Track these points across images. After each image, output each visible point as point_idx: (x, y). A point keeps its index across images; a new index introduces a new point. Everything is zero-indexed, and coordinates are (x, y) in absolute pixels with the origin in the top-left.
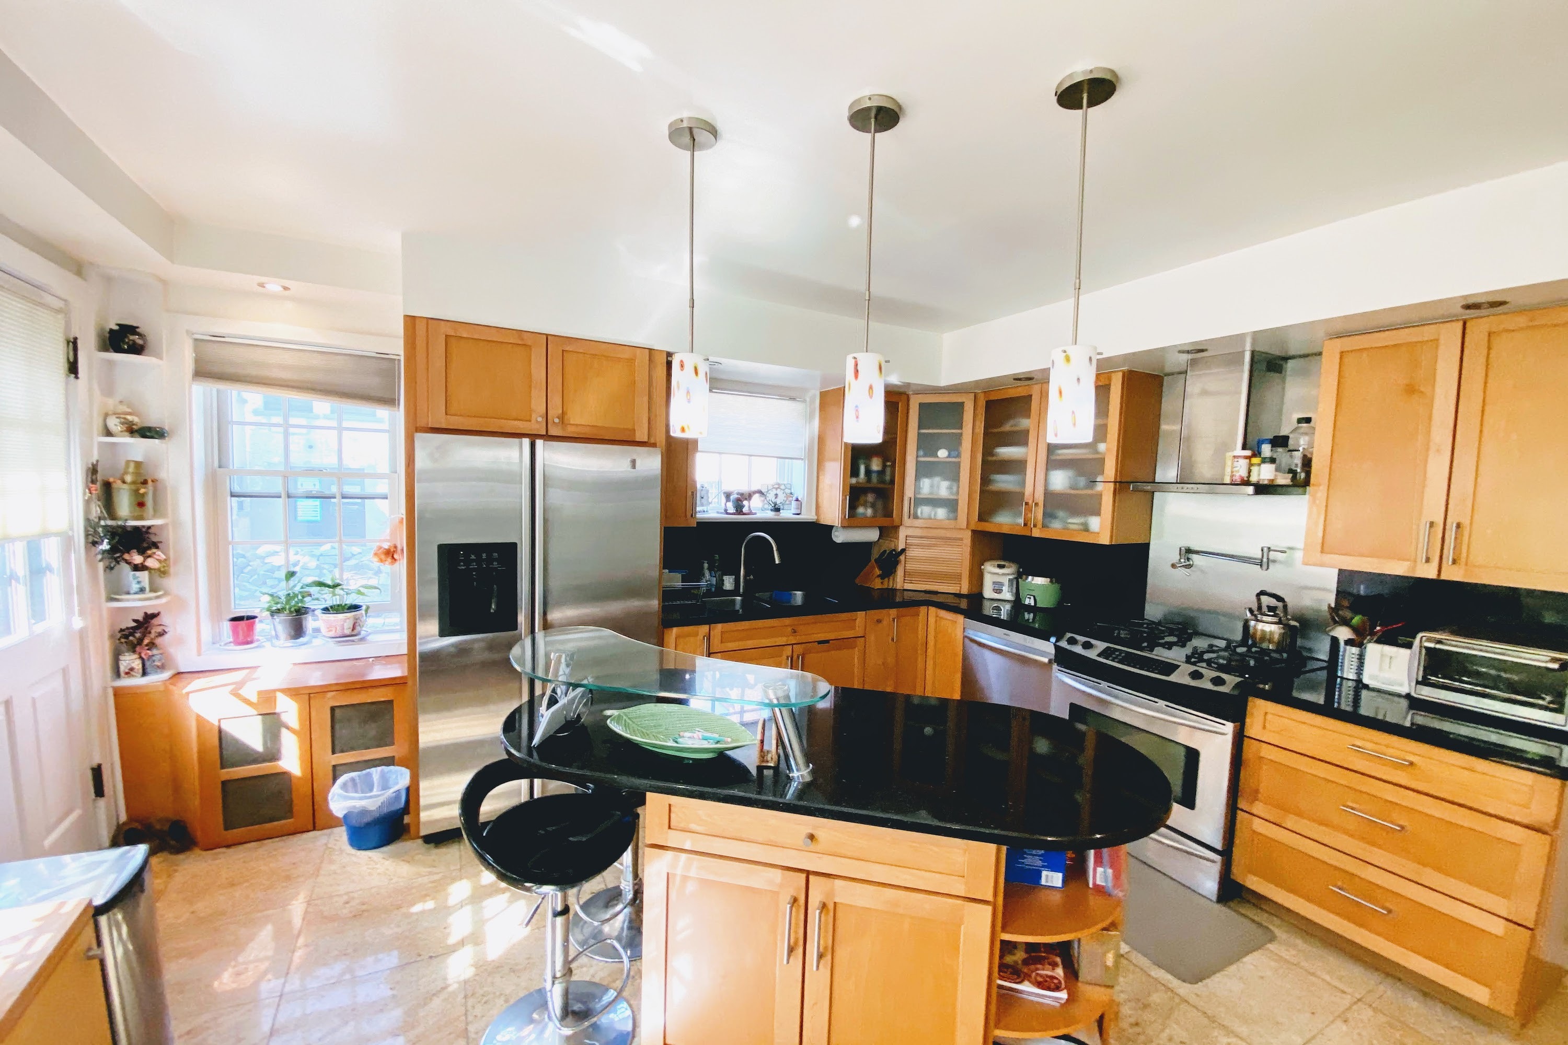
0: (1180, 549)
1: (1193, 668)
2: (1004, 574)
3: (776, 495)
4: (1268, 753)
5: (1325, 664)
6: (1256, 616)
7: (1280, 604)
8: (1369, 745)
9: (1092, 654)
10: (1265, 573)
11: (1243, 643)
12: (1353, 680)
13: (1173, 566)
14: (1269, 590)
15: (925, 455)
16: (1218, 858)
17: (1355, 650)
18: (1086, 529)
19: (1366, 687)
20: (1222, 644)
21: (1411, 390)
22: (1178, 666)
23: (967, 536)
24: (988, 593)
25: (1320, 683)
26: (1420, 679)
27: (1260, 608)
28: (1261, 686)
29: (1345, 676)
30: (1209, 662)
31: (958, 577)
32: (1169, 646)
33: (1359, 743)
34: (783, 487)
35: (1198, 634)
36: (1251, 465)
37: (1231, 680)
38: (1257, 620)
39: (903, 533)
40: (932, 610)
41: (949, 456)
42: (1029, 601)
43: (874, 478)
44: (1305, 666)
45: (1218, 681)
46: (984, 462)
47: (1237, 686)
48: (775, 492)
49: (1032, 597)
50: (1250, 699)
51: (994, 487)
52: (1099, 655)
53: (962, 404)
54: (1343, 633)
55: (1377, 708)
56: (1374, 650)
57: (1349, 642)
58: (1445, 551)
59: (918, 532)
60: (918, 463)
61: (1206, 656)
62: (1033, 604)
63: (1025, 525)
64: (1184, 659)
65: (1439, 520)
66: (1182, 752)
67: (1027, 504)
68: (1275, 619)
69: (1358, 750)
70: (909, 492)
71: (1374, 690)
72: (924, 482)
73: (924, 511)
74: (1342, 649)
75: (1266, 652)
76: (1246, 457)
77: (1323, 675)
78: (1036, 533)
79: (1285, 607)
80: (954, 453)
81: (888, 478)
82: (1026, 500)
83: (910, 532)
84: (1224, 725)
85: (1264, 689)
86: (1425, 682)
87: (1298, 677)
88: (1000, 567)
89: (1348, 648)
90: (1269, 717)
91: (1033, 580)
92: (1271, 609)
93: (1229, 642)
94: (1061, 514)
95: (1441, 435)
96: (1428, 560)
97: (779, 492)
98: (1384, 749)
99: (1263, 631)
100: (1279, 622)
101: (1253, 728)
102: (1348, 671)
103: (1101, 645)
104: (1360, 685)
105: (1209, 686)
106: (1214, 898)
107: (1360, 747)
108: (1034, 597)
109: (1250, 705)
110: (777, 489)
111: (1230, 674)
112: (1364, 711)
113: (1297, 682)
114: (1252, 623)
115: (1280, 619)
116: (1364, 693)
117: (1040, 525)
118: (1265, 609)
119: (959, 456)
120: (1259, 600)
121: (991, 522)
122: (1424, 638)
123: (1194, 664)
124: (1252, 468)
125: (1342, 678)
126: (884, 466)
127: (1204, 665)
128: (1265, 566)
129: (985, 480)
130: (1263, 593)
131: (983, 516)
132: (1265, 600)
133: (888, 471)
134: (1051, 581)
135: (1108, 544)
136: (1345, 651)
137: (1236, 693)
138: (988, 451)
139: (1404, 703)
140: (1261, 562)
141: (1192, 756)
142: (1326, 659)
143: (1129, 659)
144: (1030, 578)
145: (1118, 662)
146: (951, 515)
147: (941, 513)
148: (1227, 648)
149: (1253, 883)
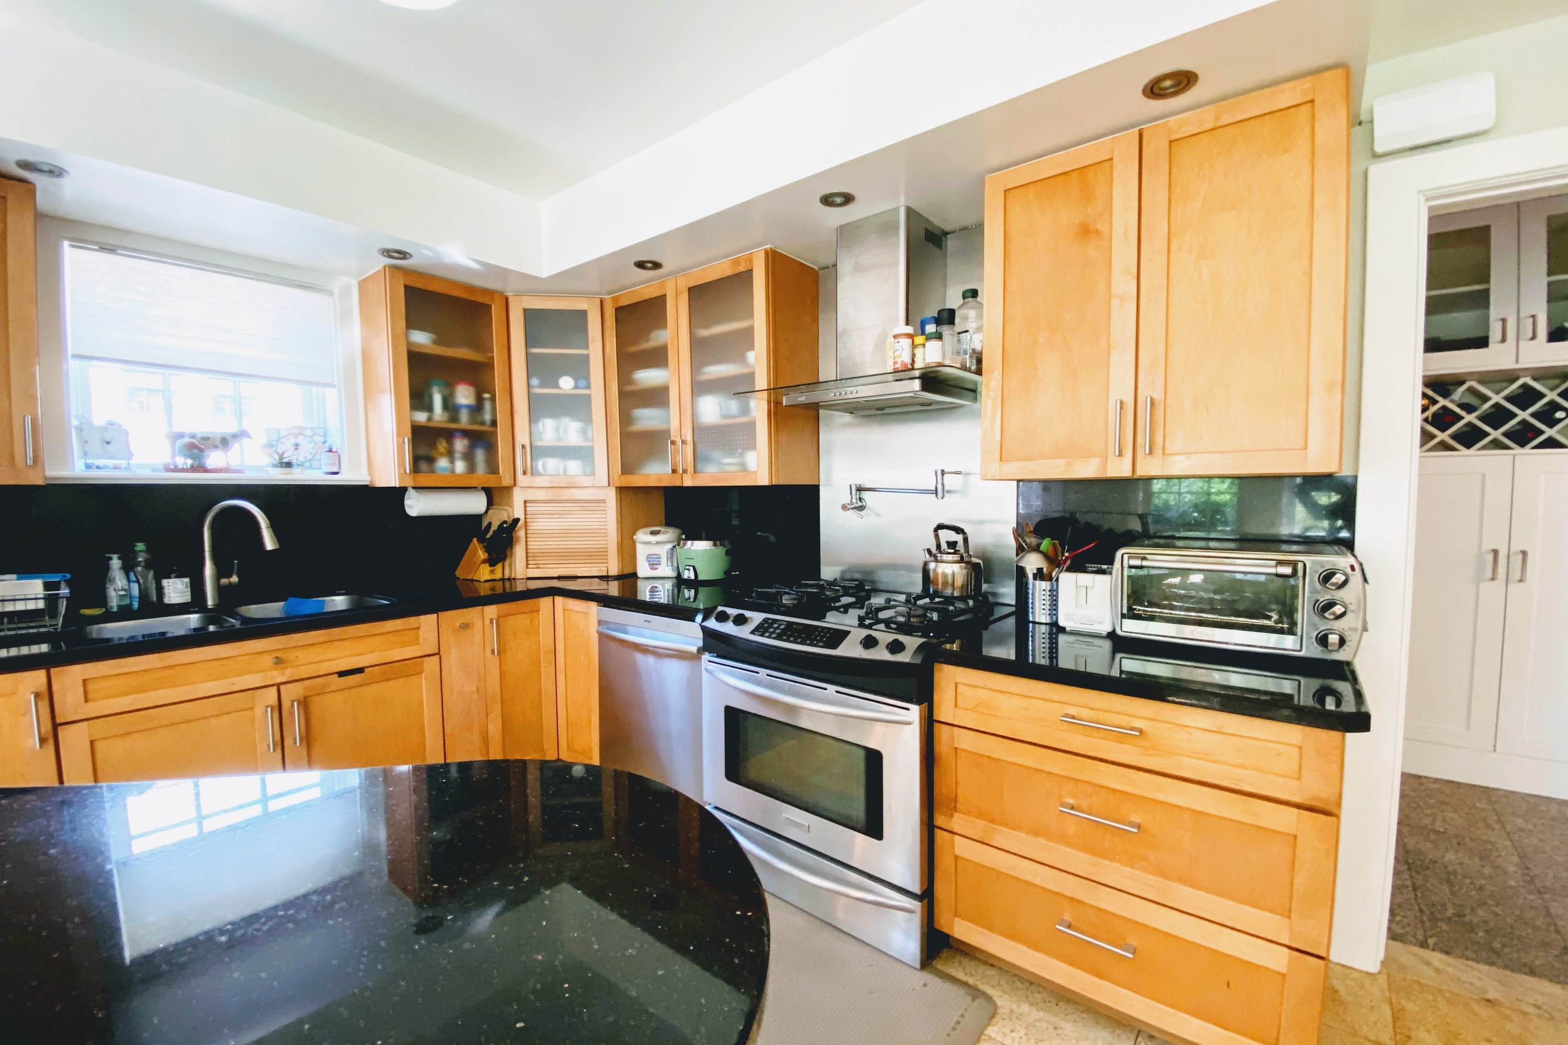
0: (851, 486)
1: (865, 632)
2: (658, 543)
3: (297, 446)
4: (965, 741)
5: (1014, 609)
6: (935, 556)
7: (959, 538)
8: (1085, 713)
9: (743, 632)
10: (940, 501)
11: (925, 593)
12: (1046, 624)
13: (844, 507)
14: (946, 523)
15: (542, 386)
16: (916, 905)
17: (1044, 585)
18: (743, 467)
19: (1062, 630)
20: (902, 598)
21: (1086, 231)
22: (848, 633)
23: (611, 497)
24: (643, 570)
25: (1008, 635)
26: (1125, 611)
27: (939, 546)
28: (948, 646)
29: (1037, 620)
30: (888, 622)
31: (601, 555)
32: (846, 609)
33: (1072, 711)
34: (309, 433)
35: (876, 591)
36: (914, 346)
37: (912, 642)
38: (937, 561)
39: (518, 496)
40: (559, 599)
41: (576, 387)
42: (689, 575)
43: (464, 417)
44: (992, 614)
45: (896, 647)
46: (622, 395)
47: (920, 648)
48: (293, 440)
49: (691, 568)
50: (937, 666)
51: (639, 427)
52: (753, 632)
53: (584, 313)
54: (1033, 562)
55: (1076, 657)
56: (1067, 580)
57: (1040, 575)
58: (1140, 440)
59: (541, 495)
60: (531, 397)
61: (883, 615)
62: (693, 577)
63: (674, 471)
64: (856, 623)
65: (1130, 401)
66: (862, 753)
67: (673, 443)
68: (956, 557)
69: (1072, 720)
70: (522, 437)
71: (1074, 633)
72: (543, 424)
73: (550, 465)
74: (1031, 586)
75: (950, 600)
76: (910, 336)
77: (1011, 622)
78: (688, 482)
79: (966, 540)
80: (582, 382)
81: (487, 417)
82: (672, 438)
83: (531, 495)
84: (908, 709)
85: (951, 651)
86: (1132, 615)
87: (986, 629)
88: (653, 533)
89: (1037, 582)
90: (960, 687)
91: (692, 545)
92: (953, 545)
93: (909, 595)
94: (716, 454)
95: (1124, 285)
96: (1120, 455)
97: (300, 440)
98: (1102, 716)
99: (945, 575)
100: (961, 560)
101: (944, 710)
102: (1039, 613)
103: (756, 617)
104: (1056, 629)
105: (886, 656)
106: (918, 966)
107: (1073, 717)
108: (694, 567)
109: (937, 675)
110: (296, 436)
111: (911, 635)
112: (1065, 662)
113: (986, 635)
114: (932, 566)
115: (962, 557)
116: (1062, 638)
117: (690, 469)
118: (944, 546)
119: (588, 387)
120: (937, 537)
121: (639, 474)
122: (1126, 557)
123: (869, 627)
124: (916, 351)
125: (1034, 623)
126: (480, 400)
127: (882, 626)
128: (940, 495)
129: (626, 419)
130: (940, 527)
131: (627, 468)
132: (947, 536)
133: (487, 406)
134: (715, 545)
135: (767, 484)
136: (1034, 585)
137: (918, 661)
138: (624, 377)
139: (1107, 645)
140: (936, 490)
141: (874, 760)
142: (1013, 603)
143: (789, 632)
144: (689, 543)
145: (777, 638)
146: (589, 469)
147: (574, 467)
148: (908, 601)
149: (962, 930)
